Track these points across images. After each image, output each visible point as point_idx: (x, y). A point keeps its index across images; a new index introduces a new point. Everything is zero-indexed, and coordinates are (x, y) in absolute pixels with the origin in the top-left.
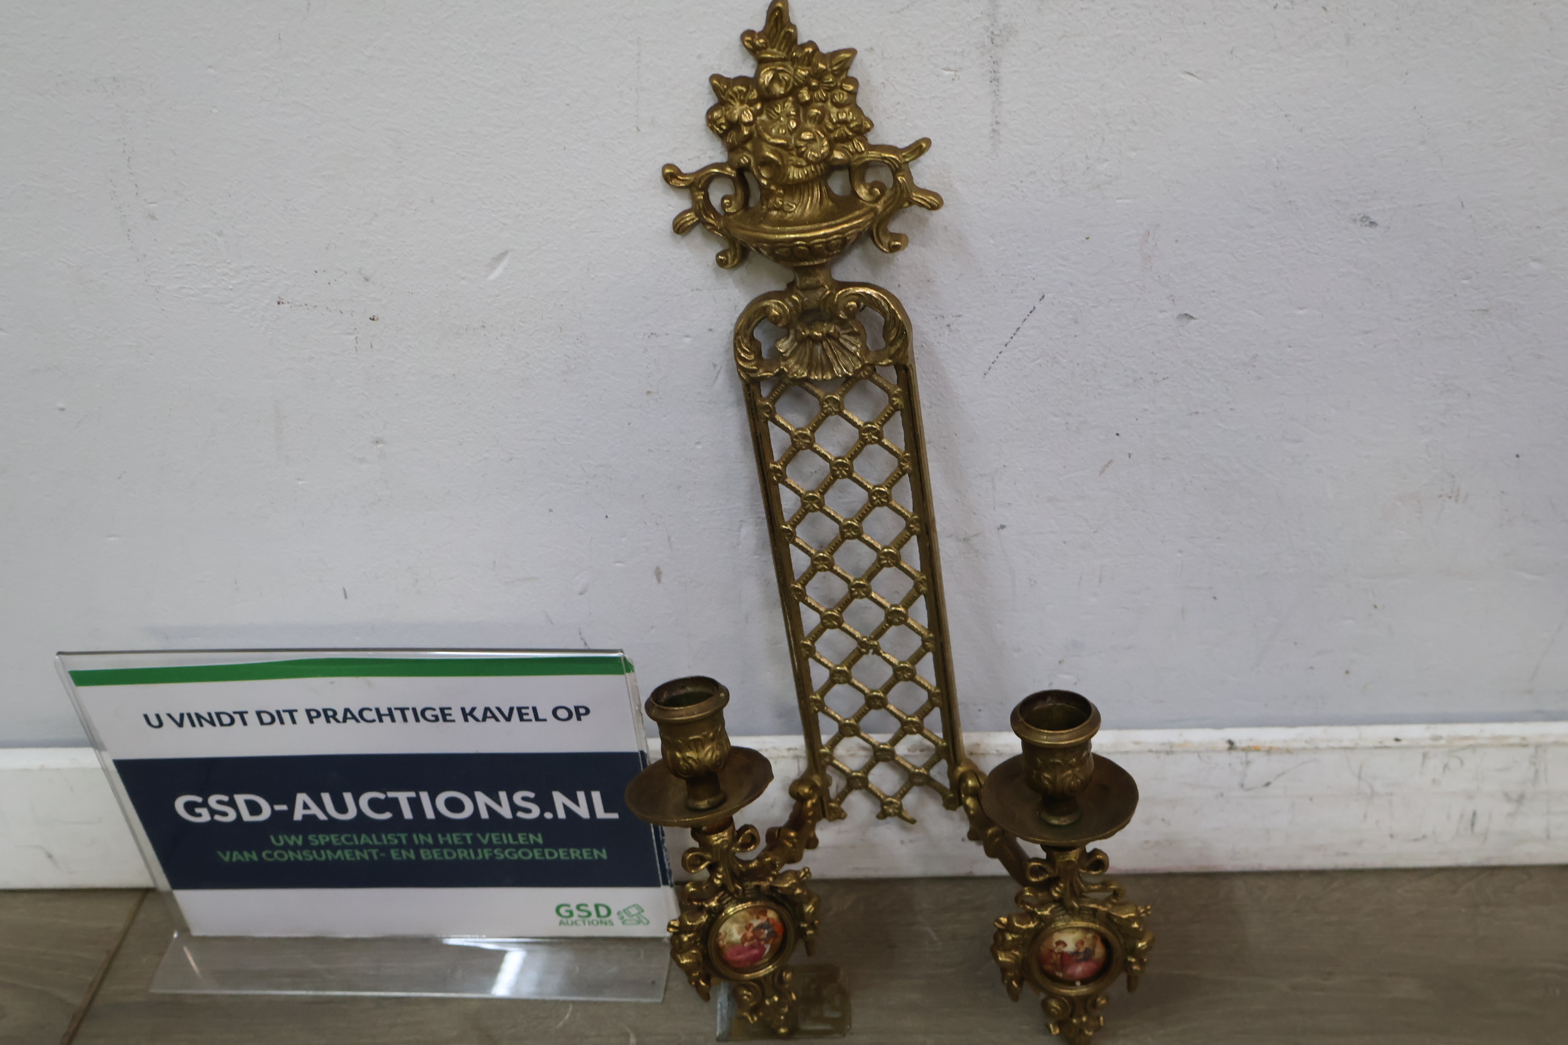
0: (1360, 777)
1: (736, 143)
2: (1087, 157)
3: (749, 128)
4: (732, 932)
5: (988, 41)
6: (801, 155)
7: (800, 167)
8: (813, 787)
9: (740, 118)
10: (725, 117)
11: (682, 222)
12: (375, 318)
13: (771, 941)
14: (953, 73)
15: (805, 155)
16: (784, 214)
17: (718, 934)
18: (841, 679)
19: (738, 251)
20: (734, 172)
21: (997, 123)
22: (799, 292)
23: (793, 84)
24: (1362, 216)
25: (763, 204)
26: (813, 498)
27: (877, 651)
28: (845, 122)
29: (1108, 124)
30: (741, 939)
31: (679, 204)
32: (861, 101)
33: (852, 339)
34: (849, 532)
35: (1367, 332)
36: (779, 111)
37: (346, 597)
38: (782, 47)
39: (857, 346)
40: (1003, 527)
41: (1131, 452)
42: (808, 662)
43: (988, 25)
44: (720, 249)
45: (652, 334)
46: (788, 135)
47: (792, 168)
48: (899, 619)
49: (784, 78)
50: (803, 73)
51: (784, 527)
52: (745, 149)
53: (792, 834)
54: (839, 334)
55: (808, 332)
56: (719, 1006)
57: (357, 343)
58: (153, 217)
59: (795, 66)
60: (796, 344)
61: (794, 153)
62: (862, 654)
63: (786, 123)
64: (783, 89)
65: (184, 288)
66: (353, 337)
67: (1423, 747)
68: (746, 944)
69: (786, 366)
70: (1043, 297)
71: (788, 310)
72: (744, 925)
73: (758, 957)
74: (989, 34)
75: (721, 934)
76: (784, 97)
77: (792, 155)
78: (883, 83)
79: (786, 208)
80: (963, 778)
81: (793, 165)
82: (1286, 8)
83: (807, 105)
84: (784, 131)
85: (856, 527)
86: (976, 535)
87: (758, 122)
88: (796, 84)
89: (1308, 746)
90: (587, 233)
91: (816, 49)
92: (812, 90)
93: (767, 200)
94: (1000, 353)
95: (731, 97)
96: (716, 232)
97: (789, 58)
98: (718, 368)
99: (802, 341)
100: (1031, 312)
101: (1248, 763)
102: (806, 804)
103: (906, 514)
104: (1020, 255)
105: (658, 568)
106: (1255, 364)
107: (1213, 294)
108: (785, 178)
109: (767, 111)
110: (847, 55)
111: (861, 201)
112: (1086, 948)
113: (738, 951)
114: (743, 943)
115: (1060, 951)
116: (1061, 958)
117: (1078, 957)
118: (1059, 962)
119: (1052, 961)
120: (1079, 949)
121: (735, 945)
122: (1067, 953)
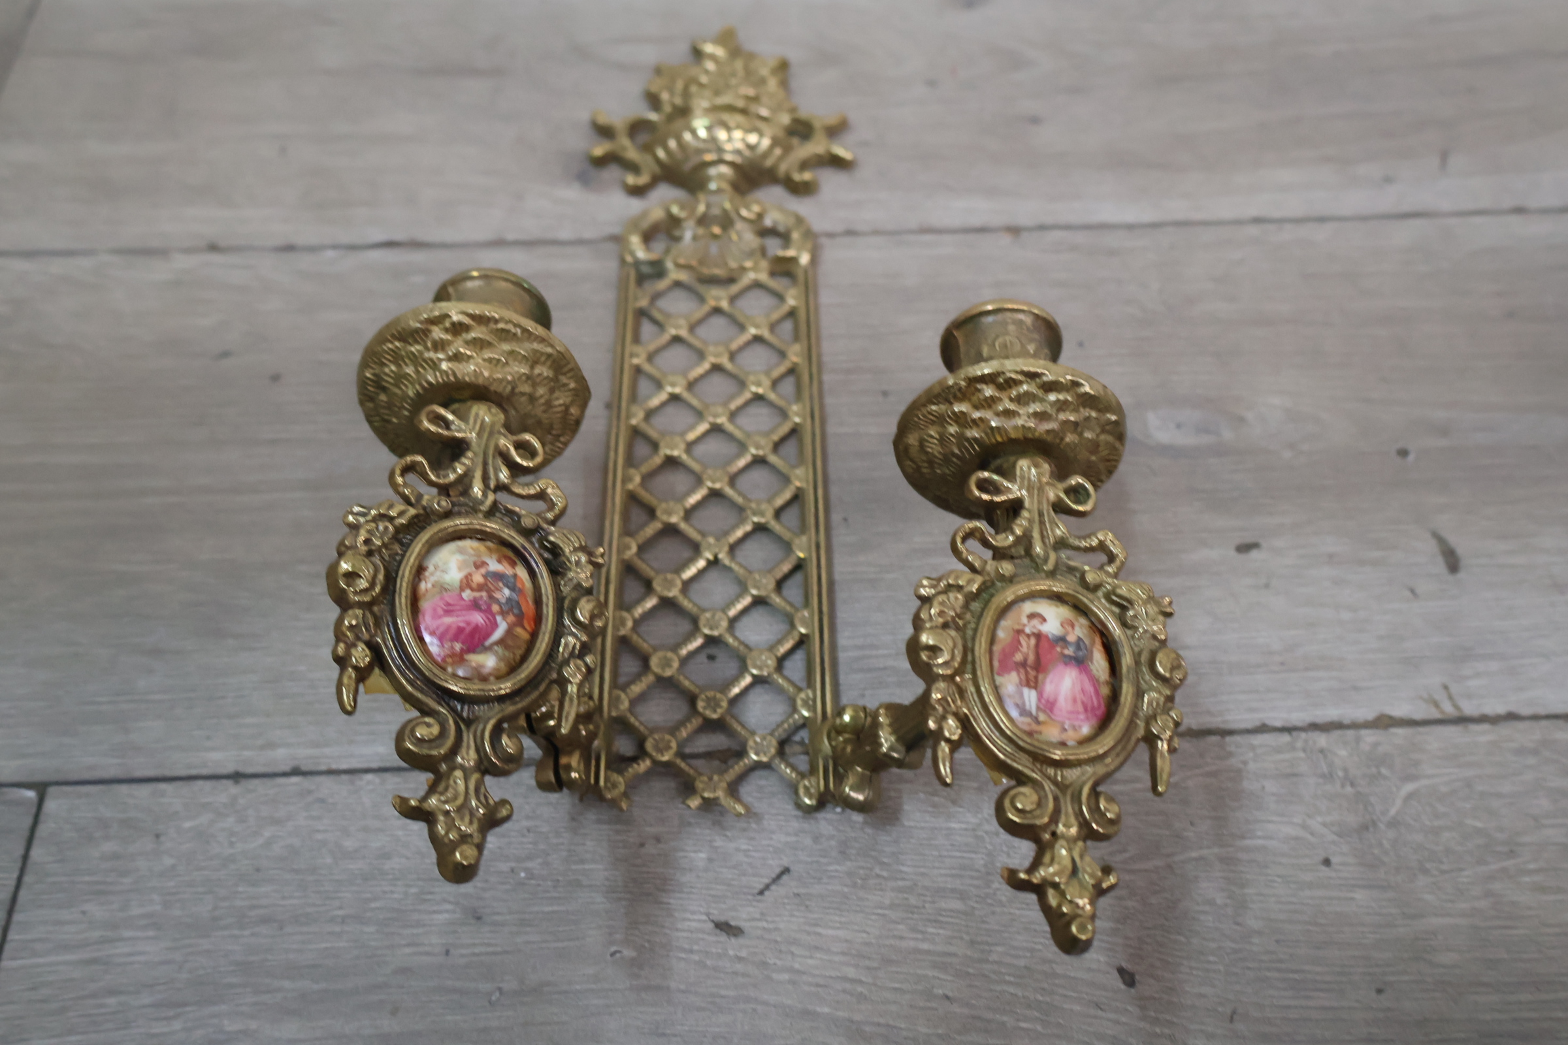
4: (449, 565)
30: (461, 581)
68: (467, 594)
112: (1079, 639)
113: (448, 604)
114: (462, 589)
115: (1035, 631)
116: (1037, 646)
117: (1066, 652)
118: (1031, 658)
119: (1018, 657)
120: (1067, 633)
121: (446, 590)
122: (1047, 637)
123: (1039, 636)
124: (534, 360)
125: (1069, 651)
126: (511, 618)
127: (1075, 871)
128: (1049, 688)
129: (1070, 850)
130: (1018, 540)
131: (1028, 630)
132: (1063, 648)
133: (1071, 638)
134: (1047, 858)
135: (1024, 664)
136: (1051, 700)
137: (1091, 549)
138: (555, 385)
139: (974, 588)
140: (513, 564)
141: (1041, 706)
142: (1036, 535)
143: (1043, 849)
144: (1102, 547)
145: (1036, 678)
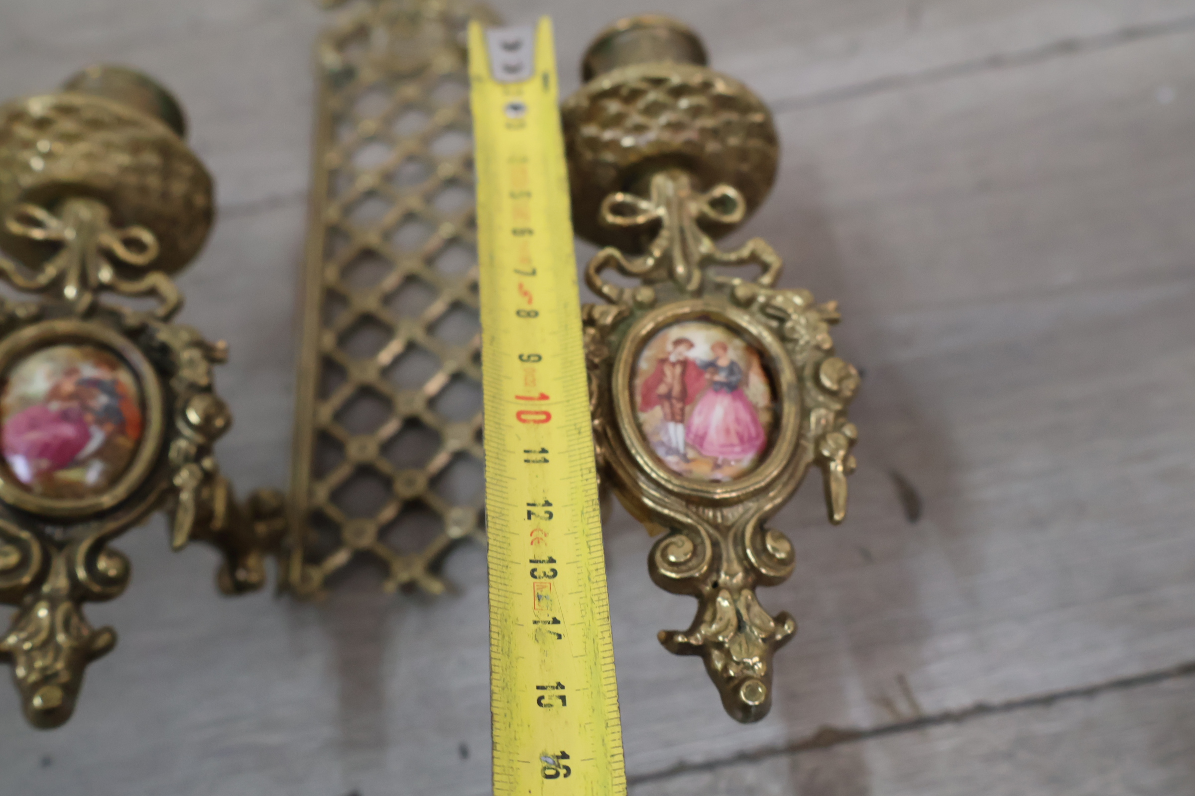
13: (108, 427)
30: (49, 392)
113: (32, 420)
114: (48, 400)
115: (681, 358)
116: (683, 374)
117: (717, 378)
118: (677, 389)
119: (662, 389)
120: (717, 358)
121: (30, 403)
123: (685, 364)
124: (136, 147)
125: (721, 377)
126: (110, 427)
127: (740, 626)
128: (697, 420)
129: (734, 602)
130: (659, 263)
131: (672, 359)
132: (713, 374)
133: (723, 362)
134: (708, 616)
135: (668, 396)
136: (701, 433)
137: (741, 262)
138: (167, 173)
139: (609, 320)
140: (113, 367)
141: (690, 442)
142: (677, 254)
143: (706, 603)
144: (754, 258)
145: (682, 410)
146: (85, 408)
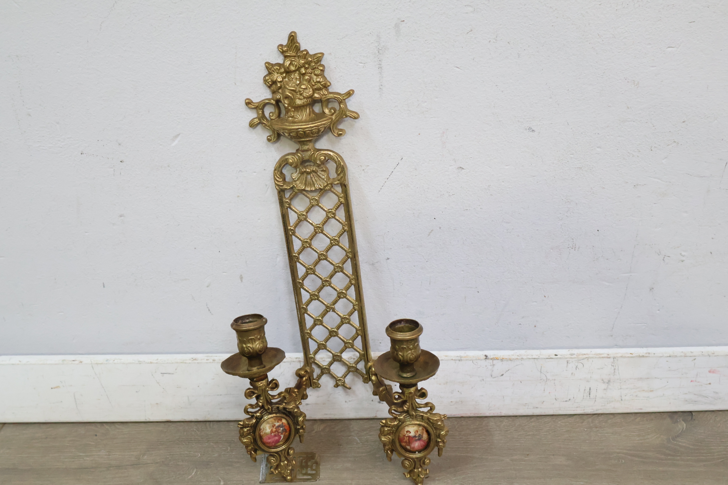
0: (541, 372)
1: (275, 90)
2: (418, 101)
3: (280, 83)
4: (266, 428)
5: (377, 52)
6: (301, 94)
7: (301, 99)
8: (306, 371)
9: (276, 79)
10: (271, 79)
11: (253, 122)
12: (123, 161)
13: (284, 433)
14: (363, 64)
15: (303, 95)
16: (294, 119)
17: (260, 430)
18: (319, 323)
19: (276, 135)
20: (274, 102)
21: (382, 85)
22: (301, 152)
23: (298, 66)
24: (529, 127)
25: (286, 116)
26: (307, 242)
27: (334, 310)
28: (319, 82)
29: (426, 87)
30: (271, 432)
31: (252, 115)
32: (326, 74)
33: (323, 173)
34: (322, 257)
35: (534, 176)
36: (293, 77)
37: (104, 287)
38: (294, 51)
39: (325, 176)
40: (388, 259)
41: (441, 226)
42: (304, 315)
43: (377, 45)
44: (268, 134)
45: (240, 171)
46: (296, 86)
47: (298, 99)
48: (343, 296)
49: (294, 63)
50: (302, 62)
51: (294, 254)
52: (279, 92)
53: (296, 390)
54: (317, 171)
55: (304, 170)
56: (262, 469)
57: (114, 172)
58: (30, 115)
59: (299, 59)
60: (300, 175)
61: (298, 93)
62: (328, 312)
63: (295, 81)
64: (294, 68)
65: (41, 146)
66: (113, 169)
67: (566, 358)
68: (273, 434)
69: (295, 184)
70: (402, 159)
71: (296, 160)
72: (272, 425)
73: (278, 441)
74: (377, 49)
75: (261, 429)
76: (295, 71)
77: (298, 94)
78: (335, 68)
79: (295, 116)
80: (370, 368)
81: (298, 98)
82: (494, 42)
83: (304, 74)
84: (294, 85)
85: (325, 255)
86: (377, 262)
87: (284, 81)
88: (299, 66)
89: (518, 358)
90: (213, 127)
91: (308, 53)
92: (306, 69)
93: (288, 113)
94: (385, 182)
95: (273, 71)
96: (267, 127)
97: (297, 56)
98: (268, 186)
99: (302, 173)
100: (397, 165)
101: (494, 365)
102: (303, 379)
103: (346, 249)
104: (392, 140)
105: (241, 275)
106: (490, 189)
107: (471, 159)
108: (295, 104)
109: (288, 77)
110: (320, 55)
111: (326, 115)
112: (419, 434)
113: (269, 437)
114: (271, 434)
115: (408, 436)
116: (409, 439)
117: (416, 439)
118: (408, 441)
119: (404, 441)
121: (267, 434)
122: (411, 437)
123: (409, 437)
125: (417, 438)
127: (419, 476)
128: (412, 446)
131: (406, 435)
132: (415, 438)
133: (417, 435)
146: (278, 433)
